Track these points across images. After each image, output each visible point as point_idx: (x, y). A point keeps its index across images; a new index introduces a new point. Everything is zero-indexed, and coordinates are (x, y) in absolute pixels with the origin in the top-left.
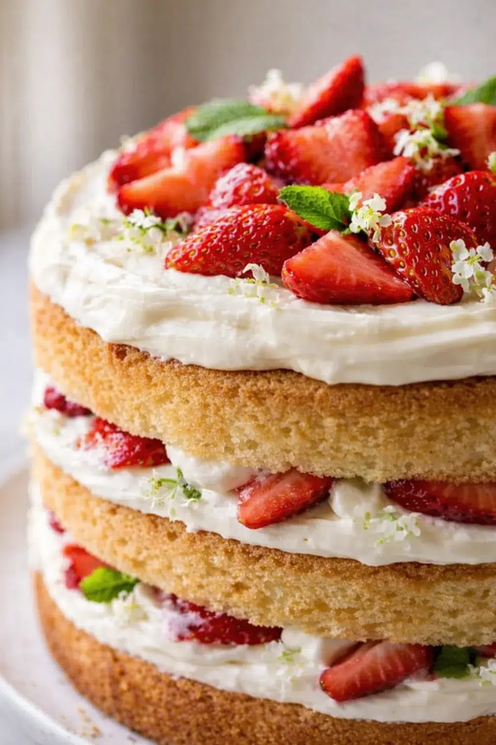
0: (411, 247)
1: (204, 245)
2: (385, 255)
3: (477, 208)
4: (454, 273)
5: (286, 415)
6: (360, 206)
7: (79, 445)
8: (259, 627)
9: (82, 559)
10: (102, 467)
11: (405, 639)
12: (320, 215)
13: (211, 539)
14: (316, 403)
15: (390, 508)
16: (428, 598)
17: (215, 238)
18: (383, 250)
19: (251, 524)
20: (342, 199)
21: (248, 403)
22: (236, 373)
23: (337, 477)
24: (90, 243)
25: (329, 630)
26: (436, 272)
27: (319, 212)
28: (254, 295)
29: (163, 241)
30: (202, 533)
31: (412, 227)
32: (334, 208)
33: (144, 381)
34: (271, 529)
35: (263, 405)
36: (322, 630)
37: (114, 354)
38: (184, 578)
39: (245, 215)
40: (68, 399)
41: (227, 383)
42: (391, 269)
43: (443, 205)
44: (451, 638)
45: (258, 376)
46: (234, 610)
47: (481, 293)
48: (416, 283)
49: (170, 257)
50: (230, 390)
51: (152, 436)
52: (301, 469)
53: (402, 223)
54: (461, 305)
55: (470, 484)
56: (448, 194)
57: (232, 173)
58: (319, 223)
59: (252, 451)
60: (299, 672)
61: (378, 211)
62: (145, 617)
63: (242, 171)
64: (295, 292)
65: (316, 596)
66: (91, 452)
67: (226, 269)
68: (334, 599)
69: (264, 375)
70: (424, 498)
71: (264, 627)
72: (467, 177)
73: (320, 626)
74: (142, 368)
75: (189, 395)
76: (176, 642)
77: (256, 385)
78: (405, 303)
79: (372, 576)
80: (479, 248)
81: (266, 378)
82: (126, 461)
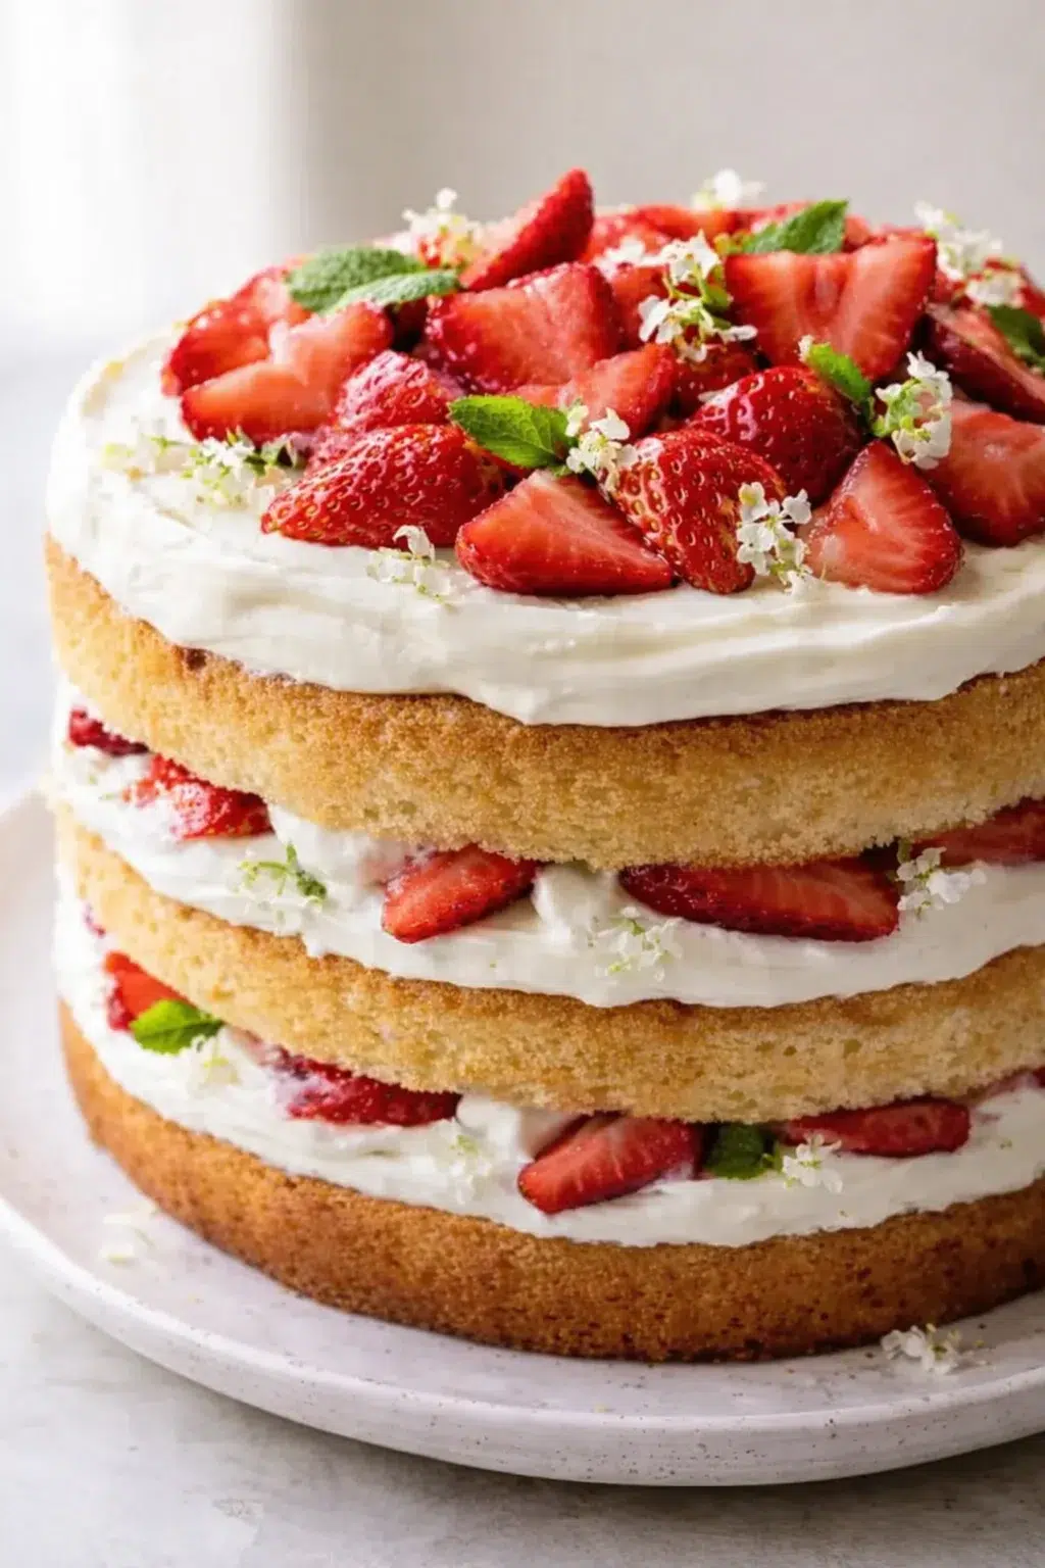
0: (670, 496)
1: (332, 497)
2: (627, 512)
3: (784, 429)
4: (741, 543)
5: (460, 764)
6: (585, 429)
7: (127, 798)
8: (419, 1093)
9: (133, 979)
10: (167, 837)
11: (657, 1110)
12: (515, 445)
13: (345, 966)
14: (508, 748)
15: (632, 910)
16: (694, 1055)
17: (350, 484)
18: (624, 502)
19: (408, 935)
20: (553, 415)
21: (400, 746)
22: (381, 697)
23: (543, 860)
24: (136, 475)
25: (532, 1095)
26: (711, 539)
27: (514, 439)
28: (407, 580)
29: (258, 485)
30: (331, 958)
31: (672, 464)
32: (541, 431)
33: (233, 705)
34: (438, 944)
35: (423, 747)
36: (519, 1096)
37: (185, 665)
38: (296, 1021)
39: (398, 446)
40: (106, 729)
41: (368, 714)
42: (636, 534)
43: (727, 424)
44: (732, 1111)
45: (417, 703)
46: (377, 1068)
47: (785, 577)
48: (677, 559)
49: (274, 514)
50: (371, 724)
51: (246, 788)
52: (484, 846)
53: (654, 458)
54: (751, 597)
55: (762, 868)
56: (735, 405)
57: (372, 370)
58: (517, 457)
59: (407, 817)
60: (485, 1169)
61: (616, 440)
62: (235, 1080)
63: (389, 366)
64: (476, 575)
65: (509, 1050)
66: (148, 810)
67: (365, 536)
68: (539, 1055)
69: (427, 701)
70: (685, 892)
71: (427, 1094)
72: (768, 378)
73: (515, 1090)
74: (230, 686)
75: (307, 730)
76: (290, 1119)
77: (413, 716)
78: (661, 593)
79: (604, 1022)
80: (788, 501)
81: (430, 706)
82: (207, 828)
